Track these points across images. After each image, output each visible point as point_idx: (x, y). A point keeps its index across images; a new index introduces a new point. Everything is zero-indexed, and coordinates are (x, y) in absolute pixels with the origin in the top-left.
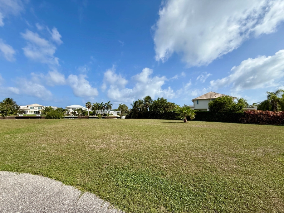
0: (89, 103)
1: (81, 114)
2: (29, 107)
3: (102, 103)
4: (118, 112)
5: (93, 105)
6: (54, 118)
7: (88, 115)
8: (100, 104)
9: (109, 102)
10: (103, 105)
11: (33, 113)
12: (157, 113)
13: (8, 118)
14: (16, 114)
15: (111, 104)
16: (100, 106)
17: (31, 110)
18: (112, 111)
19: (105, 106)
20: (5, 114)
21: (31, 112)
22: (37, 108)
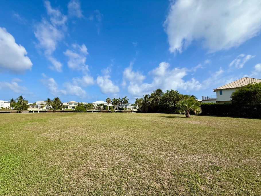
0: (109, 99)
1: (103, 109)
2: (69, 103)
3: (120, 98)
4: (136, 106)
5: (112, 100)
6: (79, 112)
7: (108, 109)
8: (118, 100)
9: (125, 97)
10: (120, 100)
11: (71, 108)
12: (166, 107)
13: (56, 112)
14: (61, 109)
15: (128, 99)
16: (118, 101)
17: (70, 106)
18: (129, 106)
19: (122, 101)
20: (55, 109)
21: (70, 107)
22: (74, 104)
